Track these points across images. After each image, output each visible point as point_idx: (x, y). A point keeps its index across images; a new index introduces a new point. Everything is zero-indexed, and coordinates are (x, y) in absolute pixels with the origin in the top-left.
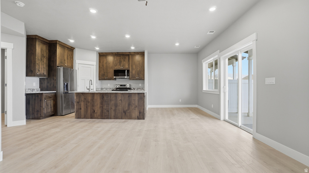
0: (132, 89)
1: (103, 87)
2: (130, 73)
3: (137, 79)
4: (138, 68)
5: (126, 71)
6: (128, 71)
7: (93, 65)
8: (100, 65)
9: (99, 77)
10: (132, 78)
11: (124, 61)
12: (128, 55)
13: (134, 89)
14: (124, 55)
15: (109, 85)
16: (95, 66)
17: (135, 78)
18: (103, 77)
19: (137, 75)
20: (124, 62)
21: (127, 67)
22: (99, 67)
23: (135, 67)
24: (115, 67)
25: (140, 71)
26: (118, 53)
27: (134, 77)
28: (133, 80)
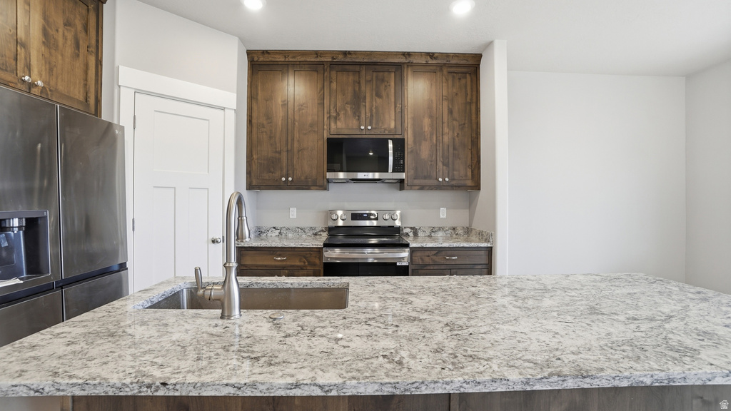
0: (408, 230)
1: (267, 224)
2: (408, 159)
3: (440, 187)
4: (446, 130)
5: (391, 145)
6: (400, 144)
7: (223, 109)
8: (255, 115)
9: (249, 173)
10: (417, 182)
11: (379, 95)
12: (399, 67)
13: (416, 234)
14: (375, 64)
15: (293, 213)
16: (231, 116)
17: (428, 182)
18: (266, 176)
19: (440, 164)
20: (378, 100)
21: (392, 125)
22: (250, 121)
23: (432, 125)
24: (333, 126)
25: (454, 149)
26: (345, 53)
27: (425, 178)
28: (422, 188)
